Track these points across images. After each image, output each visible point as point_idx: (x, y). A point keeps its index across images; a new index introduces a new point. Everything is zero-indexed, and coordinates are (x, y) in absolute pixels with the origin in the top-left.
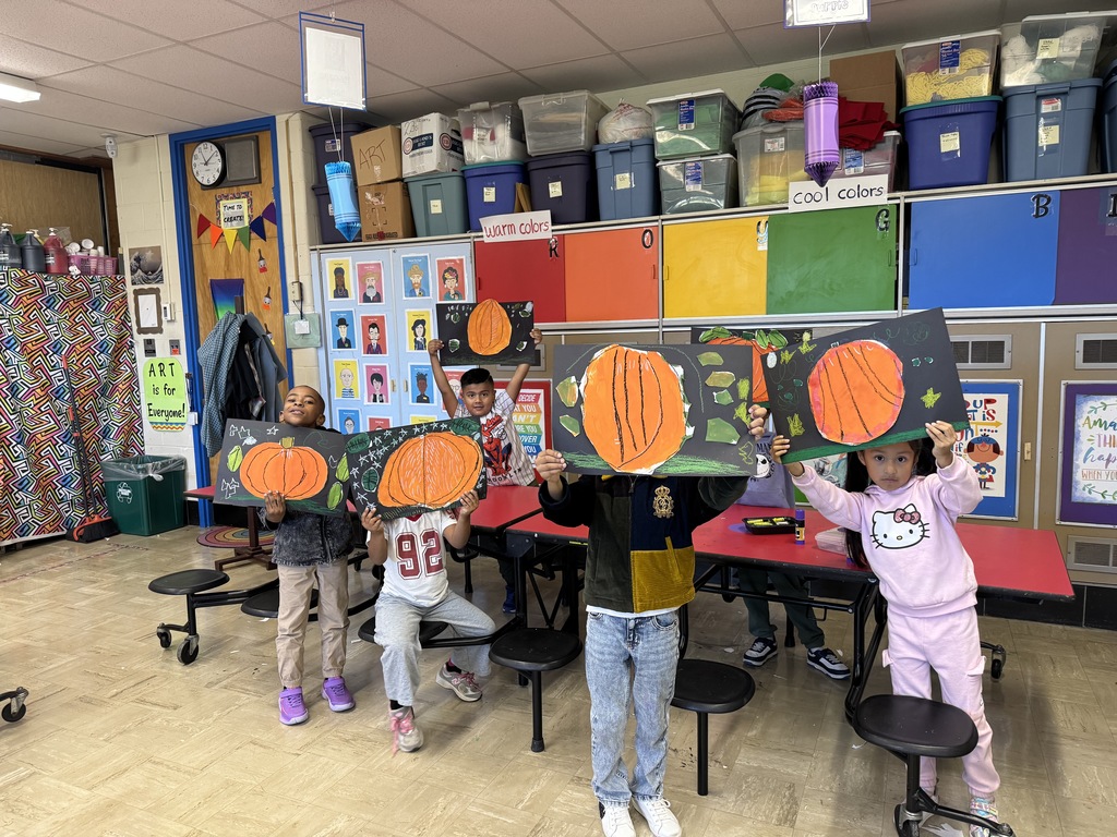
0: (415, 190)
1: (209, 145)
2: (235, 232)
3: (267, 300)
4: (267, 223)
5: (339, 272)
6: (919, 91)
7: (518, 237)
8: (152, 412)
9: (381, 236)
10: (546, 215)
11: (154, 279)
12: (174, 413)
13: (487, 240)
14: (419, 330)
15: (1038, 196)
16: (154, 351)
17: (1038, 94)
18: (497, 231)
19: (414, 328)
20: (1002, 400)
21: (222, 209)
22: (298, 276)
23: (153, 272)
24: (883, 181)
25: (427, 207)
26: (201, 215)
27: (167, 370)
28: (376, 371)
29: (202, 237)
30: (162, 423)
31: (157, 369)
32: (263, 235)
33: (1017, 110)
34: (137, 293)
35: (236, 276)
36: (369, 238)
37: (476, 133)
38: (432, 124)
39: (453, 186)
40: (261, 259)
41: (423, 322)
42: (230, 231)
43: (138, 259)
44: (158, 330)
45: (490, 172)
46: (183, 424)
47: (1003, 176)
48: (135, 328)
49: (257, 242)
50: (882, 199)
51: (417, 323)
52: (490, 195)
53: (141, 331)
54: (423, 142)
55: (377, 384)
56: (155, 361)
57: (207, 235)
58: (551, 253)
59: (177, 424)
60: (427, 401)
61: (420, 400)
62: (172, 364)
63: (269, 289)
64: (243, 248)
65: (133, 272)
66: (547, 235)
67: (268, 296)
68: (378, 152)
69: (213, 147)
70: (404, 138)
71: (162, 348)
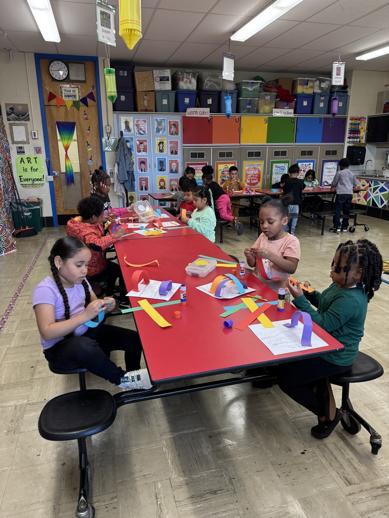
0: (158, 95)
1: (60, 62)
2: (72, 102)
3: (88, 131)
4: (88, 100)
5: (127, 123)
6: (300, 89)
7: (198, 115)
8: (22, 180)
9: (146, 110)
10: (208, 110)
11: (23, 119)
12: (37, 180)
13: (187, 115)
14: (161, 145)
15: (320, 118)
16: (24, 152)
17: (321, 95)
18: (191, 113)
19: (159, 145)
20: (312, 163)
21: (63, 91)
22: (108, 123)
23: (22, 116)
24: (292, 111)
25: (168, 102)
26: (50, 93)
27: (33, 160)
28: (142, 160)
29: (51, 102)
30: (29, 184)
31: (26, 161)
32: (86, 104)
33: (317, 97)
34: (11, 125)
35: (71, 121)
36: (141, 111)
37: (185, 79)
38: (168, 73)
39: (173, 96)
40: (85, 114)
41: (163, 143)
42: (69, 102)
43: (12, 109)
44: (27, 142)
45: (188, 93)
46: (42, 184)
47: (312, 113)
48: (10, 141)
49: (83, 108)
50: (292, 116)
51: (160, 143)
52: (187, 100)
53: (14, 142)
54: (163, 79)
55: (143, 165)
56: (25, 157)
57: (54, 102)
58: (209, 121)
59: (39, 184)
60: (164, 171)
61: (161, 170)
62: (35, 158)
63: (89, 127)
64: (75, 109)
65: (8, 114)
66: (208, 116)
67: (89, 130)
68: (146, 79)
69: (63, 64)
70: (155, 76)
71: (29, 151)
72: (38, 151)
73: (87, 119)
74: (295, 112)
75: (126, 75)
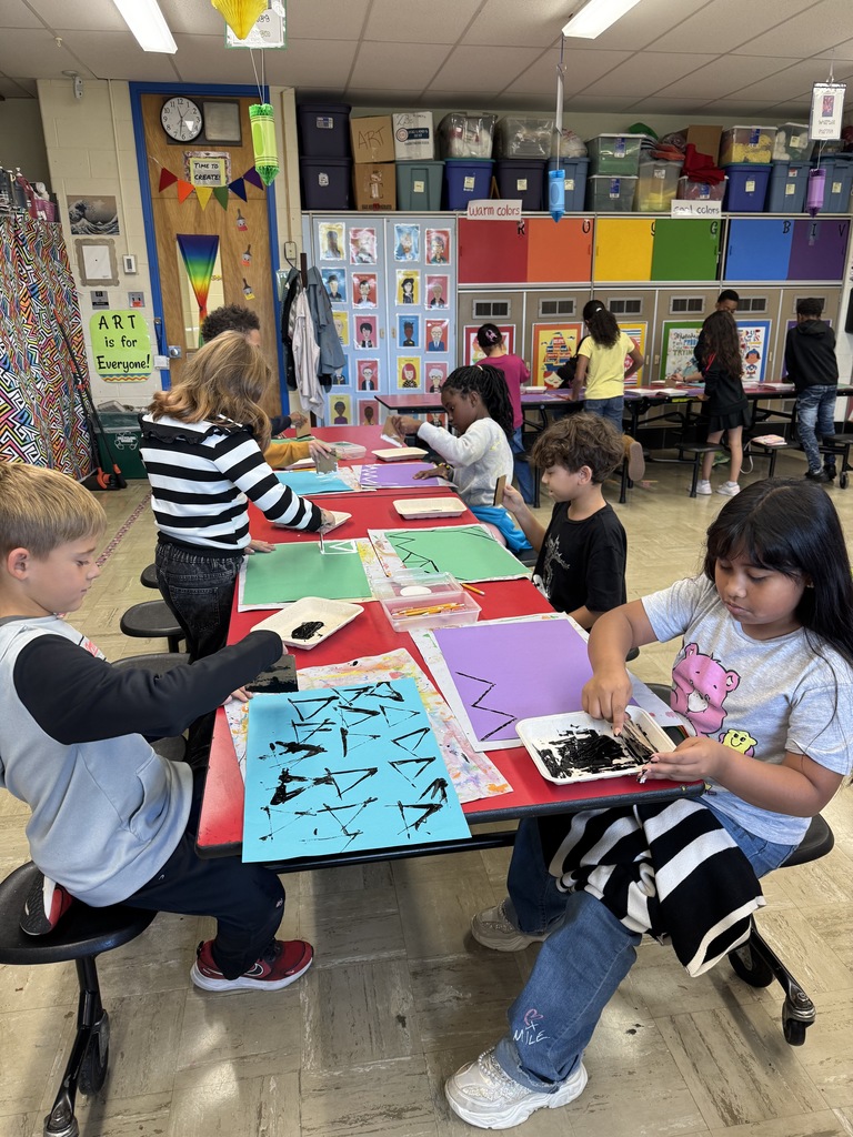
0: (404, 172)
1: (185, 101)
2: (210, 191)
3: (247, 257)
4: (247, 185)
5: (331, 235)
6: (738, 154)
7: (495, 217)
8: (102, 365)
9: (376, 207)
10: (519, 203)
11: (106, 230)
12: (136, 365)
13: (469, 217)
14: (408, 288)
15: (786, 222)
16: (107, 304)
17: (789, 166)
18: (479, 211)
19: (403, 285)
20: (763, 329)
21: (192, 166)
22: (290, 236)
23: (104, 223)
24: (718, 204)
25: (427, 187)
26: (164, 170)
27: (126, 322)
28: (365, 321)
29: (165, 191)
30: (118, 375)
31: (111, 322)
32: (242, 195)
33: (779, 172)
34: (79, 244)
35: (209, 232)
36: (365, 208)
37: (466, 134)
38: (426, 120)
39: (436, 172)
40: (240, 218)
41: (412, 281)
42: (204, 190)
43: (81, 208)
44: (114, 282)
45: (471, 166)
46: (146, 374)
47: (766, 208)
48: (77, 280)
49: (234, 202)
50: (718, 216)
51: (406, 281)
52: (469, 183)
53: (85, 282)
54: (415, 134)
55: (366, 332)
56: (108, 313)
57: (172, 189)
58: (519, 230)
59: (139, 375)
60: (413, 345)
61: (406, 344)
62: (131, 317)
63: (249, 247)
64: (218, 206)
65: (73, 220)
66: (518, 218)
67: (248, 253)
68: (377, 136)
69: (191, 103)
70: (396, 128)
71: (118, 301)
72: (137, 300)
73: (244, 228)
74: (725, 208)
75: (331, 126)
